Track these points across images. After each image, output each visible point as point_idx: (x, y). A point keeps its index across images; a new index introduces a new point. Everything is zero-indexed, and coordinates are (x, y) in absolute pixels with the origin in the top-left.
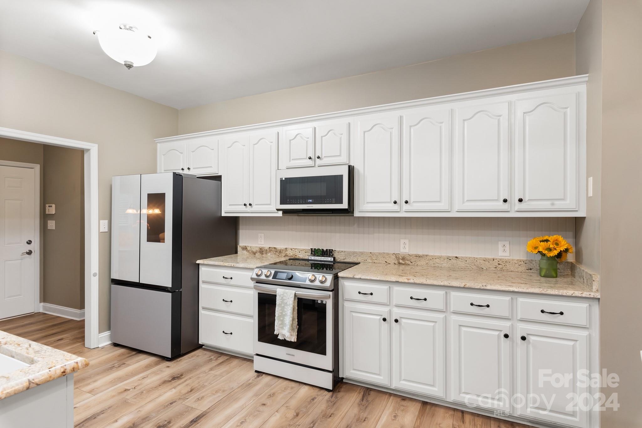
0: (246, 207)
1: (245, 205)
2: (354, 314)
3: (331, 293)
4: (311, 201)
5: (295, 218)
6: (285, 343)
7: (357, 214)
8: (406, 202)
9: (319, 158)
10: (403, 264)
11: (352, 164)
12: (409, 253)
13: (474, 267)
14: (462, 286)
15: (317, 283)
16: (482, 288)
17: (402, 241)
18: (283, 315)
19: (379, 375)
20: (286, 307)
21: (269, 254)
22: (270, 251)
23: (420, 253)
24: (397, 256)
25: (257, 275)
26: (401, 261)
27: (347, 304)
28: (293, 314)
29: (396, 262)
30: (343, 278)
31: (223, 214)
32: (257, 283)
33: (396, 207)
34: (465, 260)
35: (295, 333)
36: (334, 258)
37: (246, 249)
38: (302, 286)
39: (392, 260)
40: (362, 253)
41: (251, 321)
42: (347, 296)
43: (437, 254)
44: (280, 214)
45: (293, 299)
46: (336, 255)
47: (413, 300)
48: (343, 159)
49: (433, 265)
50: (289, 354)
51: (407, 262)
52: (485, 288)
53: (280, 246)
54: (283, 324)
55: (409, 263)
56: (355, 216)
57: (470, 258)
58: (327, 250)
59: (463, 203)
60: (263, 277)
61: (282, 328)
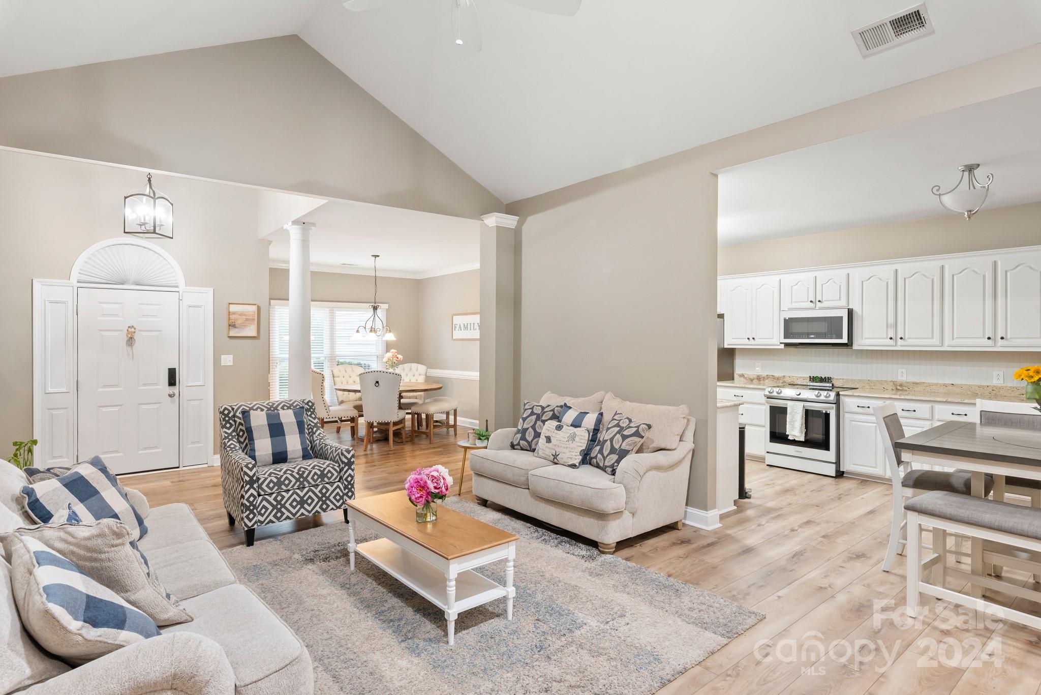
0: (749, 341)
1: (748, 339)
2: (854, 423)
3: (834, 405)
4: (813, 336)
5: (793, 349)
6: (794, 443)
7: (855, 347)
8: (901, 338)
9: (819, 301)
10: (901, 390)
11: (850, 307)
12: (907, 381)
13: (969, 393)
14: (945, 400)
15: (822, 398)
16: (961, 402)
17: (900, 370)
18: (793, 421)
19: (875, 467)
20: (796, 415)
21: (767, 381)
22: (768, 378)
23: (918, 381)
24: (895, 383)
25: (770, 392)
26: (898, 387)
27: (846, 415)
28: (802, 419)
29: (894, 388)
30: (843, 395)
31: (726, 346)
32: (768, 398)
33: (892, 342)
34: (961, 386)
35: (804, 435)
36: (833, 385)
37: (743, 376)
38: (808, 400)
39: (890, 386)
40: (860, 380)
41: (763, 429)
42: (846, 409)
43: (934, 381)
44: (782, 346)
45: (802, 409)
46: (834, 382)
47: (904, 411)
48: (843, 303)
49: (930, 391)
50: (797, 451)
51: (904, 388)
52: (963, 402)
53: (777, 375)
54: (793, 428)
55: (906, 389)
56: (853, 348)
57: (965, 385)
58: (825, 377)
59: (953, 339)
60: (775, 394)
61: (793, 430)
